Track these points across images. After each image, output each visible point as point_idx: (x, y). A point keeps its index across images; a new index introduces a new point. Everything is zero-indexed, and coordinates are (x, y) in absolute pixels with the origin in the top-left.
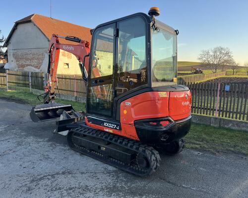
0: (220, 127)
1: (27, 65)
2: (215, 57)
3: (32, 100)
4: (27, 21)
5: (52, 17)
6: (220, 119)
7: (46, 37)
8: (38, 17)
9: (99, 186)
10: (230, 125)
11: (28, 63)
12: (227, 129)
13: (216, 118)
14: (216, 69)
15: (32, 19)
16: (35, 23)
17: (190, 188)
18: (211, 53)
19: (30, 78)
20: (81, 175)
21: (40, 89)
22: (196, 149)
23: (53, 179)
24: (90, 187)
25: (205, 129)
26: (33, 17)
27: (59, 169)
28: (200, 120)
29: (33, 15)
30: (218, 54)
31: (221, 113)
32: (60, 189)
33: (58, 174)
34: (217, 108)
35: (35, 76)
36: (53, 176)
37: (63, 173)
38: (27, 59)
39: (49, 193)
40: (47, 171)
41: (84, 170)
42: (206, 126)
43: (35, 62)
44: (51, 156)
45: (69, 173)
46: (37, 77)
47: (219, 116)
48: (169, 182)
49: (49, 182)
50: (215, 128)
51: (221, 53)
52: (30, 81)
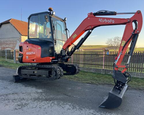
0: (105, 74)
1: (7, 48)
2: (115, 42)
3: (6, 65)
4: (7, 22)
5: (22, 21)
6: (106, 70)
7: (18, 31)
8: (14, 20)
9: (30, 98)
10: (110, 73)
11: (7, 46)
12: (108, 75)
13: (103, 69)
14: (116, 49)
15: (10, 21)
16: (12, 24)
17: (77, 97)
18: (113, 40)
19: (6, 53)
20: (22, 94)
21: (11, 59)
22: (89, 83)
23: (6, 96)
24: (25, 99)
25: (98, 75)
26: (11, 20)
27: (11, 92)
28: (95, 71)
29: (11, 19)
30: (117, 40)
31: (106, 67)
32: (9, 99)
33: (9, 94)
34: (104, 64)
35: (9, 52)
36: (7, 95)
37: (13, 94)
38: (7, 44)
39: (3, 101)
40: (4, 93)
41: (24, 92)
42: (99, 74)
43: (11, 46)
44: (8, 87)
45: (16, 94)
46: (10, 52)
47: (105, 68)
48: (67, 95)
49: (3, 97)
50: (103, 74)
51: (118, 40)
52: (6, 55)
